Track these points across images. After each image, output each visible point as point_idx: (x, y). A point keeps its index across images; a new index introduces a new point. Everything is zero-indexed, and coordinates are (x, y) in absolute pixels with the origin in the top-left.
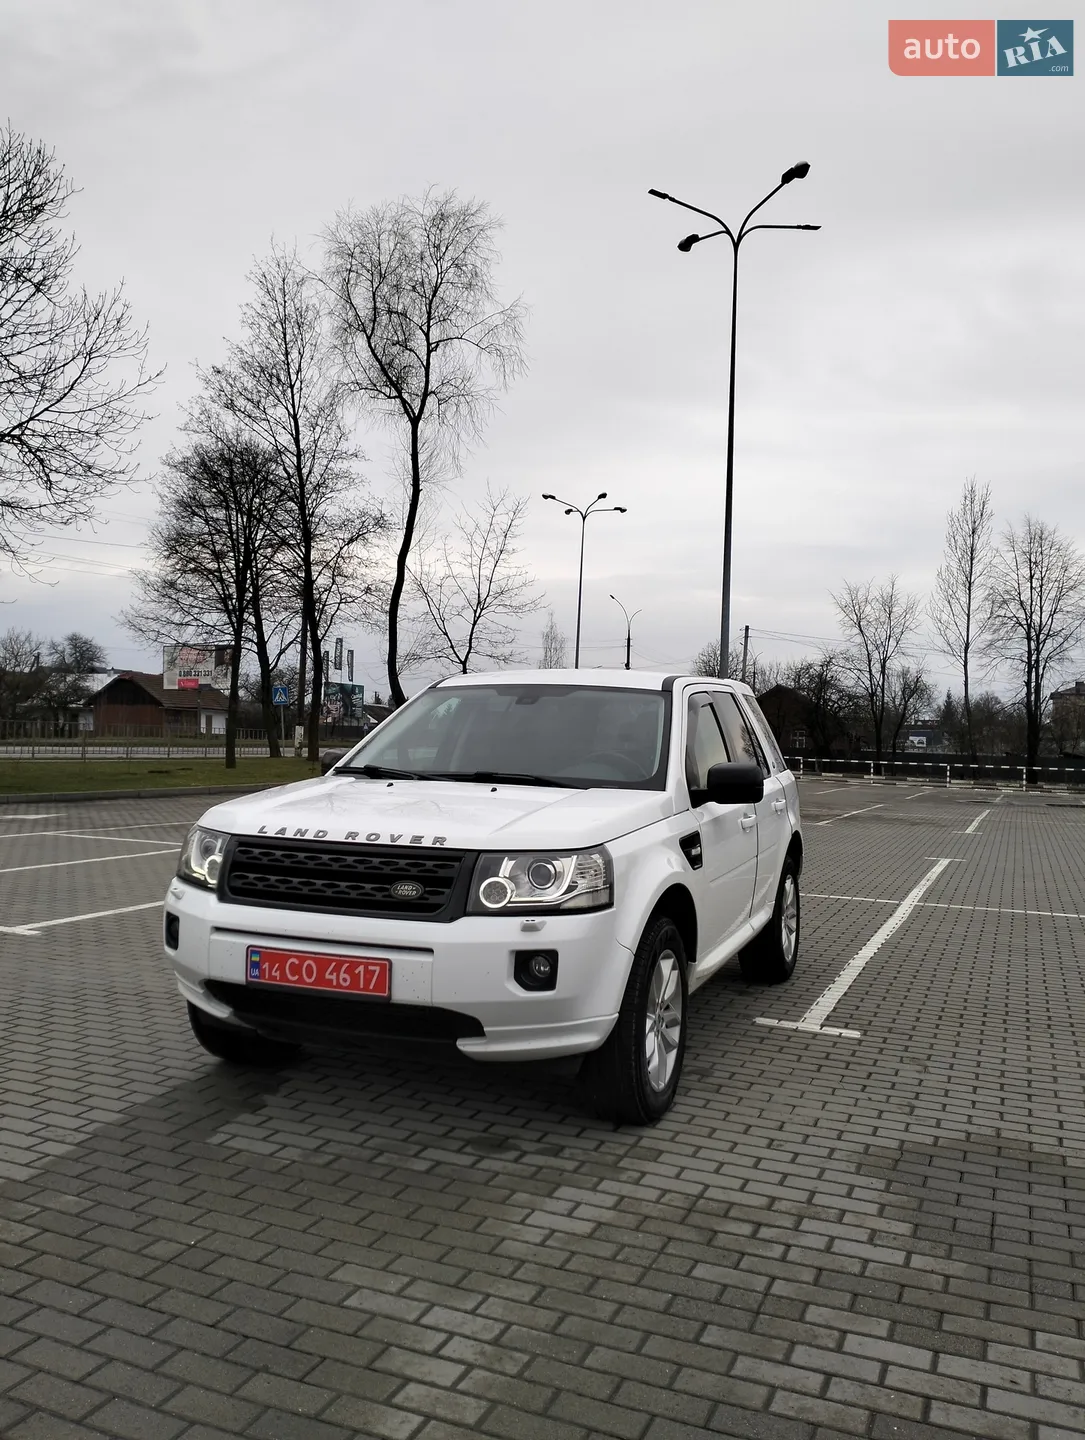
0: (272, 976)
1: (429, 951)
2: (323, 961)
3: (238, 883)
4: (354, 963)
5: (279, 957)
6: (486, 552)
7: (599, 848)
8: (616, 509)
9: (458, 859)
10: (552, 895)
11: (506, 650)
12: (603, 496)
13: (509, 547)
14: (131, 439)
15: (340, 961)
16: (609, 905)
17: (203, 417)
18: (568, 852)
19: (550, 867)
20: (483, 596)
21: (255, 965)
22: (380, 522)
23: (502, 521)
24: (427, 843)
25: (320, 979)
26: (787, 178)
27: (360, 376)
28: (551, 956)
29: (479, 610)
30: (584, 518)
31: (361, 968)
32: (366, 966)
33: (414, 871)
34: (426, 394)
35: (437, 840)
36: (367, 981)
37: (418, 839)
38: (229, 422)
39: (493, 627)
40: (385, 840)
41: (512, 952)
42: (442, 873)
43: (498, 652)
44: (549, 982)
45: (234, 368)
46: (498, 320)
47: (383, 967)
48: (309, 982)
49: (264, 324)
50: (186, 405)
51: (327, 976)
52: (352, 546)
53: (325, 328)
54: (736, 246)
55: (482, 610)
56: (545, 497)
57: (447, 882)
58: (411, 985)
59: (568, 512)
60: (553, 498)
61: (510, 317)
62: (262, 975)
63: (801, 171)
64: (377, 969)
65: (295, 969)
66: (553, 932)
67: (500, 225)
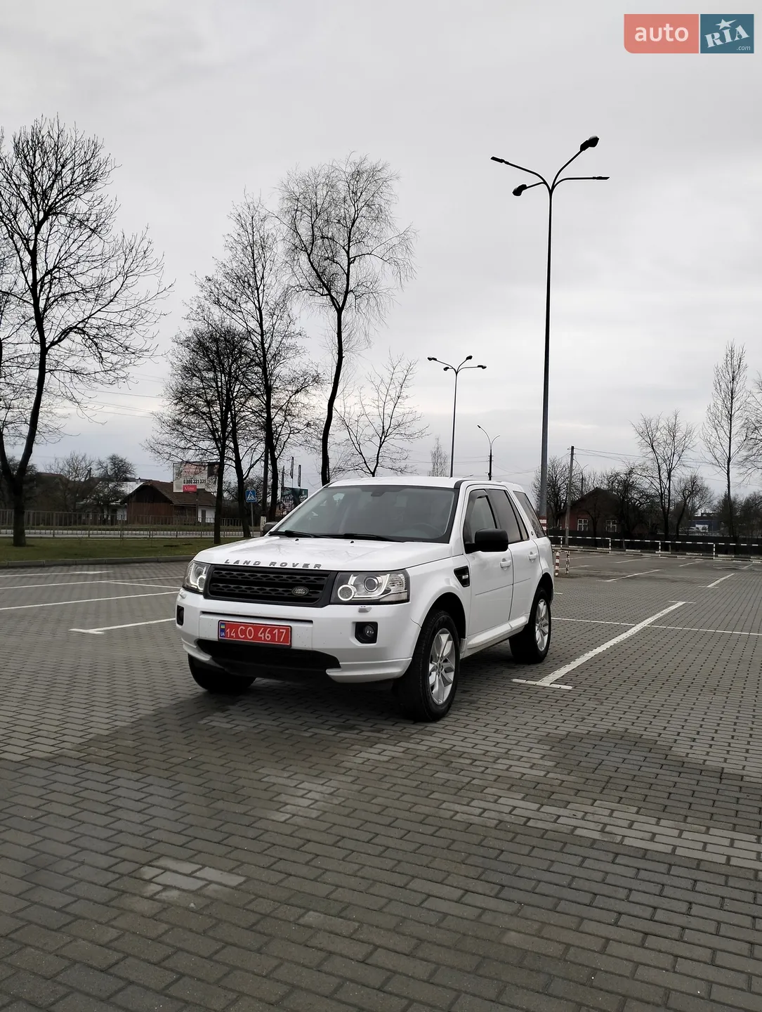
0: (231, 636)
1: (311, 622)
2: (257, 628)
3: (215, 589)
4: (273, 628)
5: (234, 626)
6: (388, 398)
7: (403, 571)
8: (479, 366)
9: (327, 575)
10: (376, 594)
11: (402, 464)
12: (470, 358)
13: (404, 394)
14: (153, 329)
15: (265, 627)
16: (407, 600)
17: (199, 310)
18: (384, 572)
19: (375, 580)
20: (386, 428)
21: (222, 630)
22: (316, 379)
23: (399, 376)
24: (311, 567)
25: (256, 637)
26: (584, 147)
27: (303, 282)
28: (374, 625)
29: (383, 437)
30: (457, 373)
31: (276, 631)
32: (279, 629)
33: (304, 581)
34: (347, 292)
35: (316, 566)
36: (279, 638)
37: (306, 565)
38: (217, 313)
39: (393, 449)
40: (289, 566)
41: (353, 623)
42: (318, 582)
43: (397, 465)
44: (373, 639)
45: (220, 278)
46: (396, 241)
47: (287, 630)
48: (250, 638)
49: (240, 247)
50: (189, 303)
51: (259, 635)
52: (298, 395)
53: (279, 250)
54: (551, 192)
55: (385, 437)
56: (430, 359)
57: (321, 587)
58: (302, 639)
59: (446, 369)
60: (435, 359)
61: (404, 239)
62: (226, 634)
63: (593, 142)
64: (285, 631)
65: (243, 632)
66: (375, 613)
67: (397, 178)
